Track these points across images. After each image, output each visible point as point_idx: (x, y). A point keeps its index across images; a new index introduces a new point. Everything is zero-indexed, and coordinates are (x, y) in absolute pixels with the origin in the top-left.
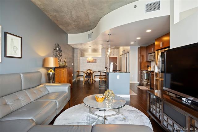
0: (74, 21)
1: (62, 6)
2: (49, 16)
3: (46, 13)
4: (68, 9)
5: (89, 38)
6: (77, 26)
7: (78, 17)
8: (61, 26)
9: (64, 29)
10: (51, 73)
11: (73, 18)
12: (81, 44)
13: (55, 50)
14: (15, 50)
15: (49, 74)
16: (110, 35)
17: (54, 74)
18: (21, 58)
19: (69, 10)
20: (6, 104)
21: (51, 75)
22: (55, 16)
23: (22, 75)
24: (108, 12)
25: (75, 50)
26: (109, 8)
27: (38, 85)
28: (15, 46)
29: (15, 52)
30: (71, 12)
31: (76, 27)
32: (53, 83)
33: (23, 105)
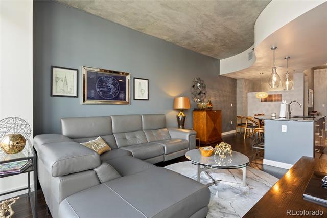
0: (215, 42)
1: (188, 31)
2: (183, 46)
3: (178, 44)
4: (196, 31)
5: (249, 60)
6: (224, 46)
7: (216, 35)
8: (203, 53)
9: (211, 55)
10: (181, 117)
11: (211, 38)
12: (240, 71)
13: (193, 86)
14: (143, 92)
15: (178, 118)
16: (276, 48)
17: (184, 118)
18: (148, 100)
19: (199, 32)
20: (125, 139)
21: (181, 119)
22: (189, 44)
23: (142, 116)
24: (259, 12)
25: (237, 82)
26: (256, 6)
27: (160, 128)
28: (142, 89)
29: (143, 94)
30: (203, 33)
31: (224, 48)
32: (183, 128)
33: (138, 143)
